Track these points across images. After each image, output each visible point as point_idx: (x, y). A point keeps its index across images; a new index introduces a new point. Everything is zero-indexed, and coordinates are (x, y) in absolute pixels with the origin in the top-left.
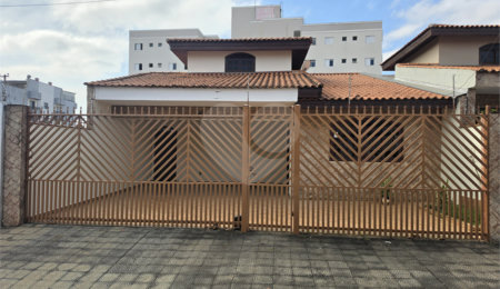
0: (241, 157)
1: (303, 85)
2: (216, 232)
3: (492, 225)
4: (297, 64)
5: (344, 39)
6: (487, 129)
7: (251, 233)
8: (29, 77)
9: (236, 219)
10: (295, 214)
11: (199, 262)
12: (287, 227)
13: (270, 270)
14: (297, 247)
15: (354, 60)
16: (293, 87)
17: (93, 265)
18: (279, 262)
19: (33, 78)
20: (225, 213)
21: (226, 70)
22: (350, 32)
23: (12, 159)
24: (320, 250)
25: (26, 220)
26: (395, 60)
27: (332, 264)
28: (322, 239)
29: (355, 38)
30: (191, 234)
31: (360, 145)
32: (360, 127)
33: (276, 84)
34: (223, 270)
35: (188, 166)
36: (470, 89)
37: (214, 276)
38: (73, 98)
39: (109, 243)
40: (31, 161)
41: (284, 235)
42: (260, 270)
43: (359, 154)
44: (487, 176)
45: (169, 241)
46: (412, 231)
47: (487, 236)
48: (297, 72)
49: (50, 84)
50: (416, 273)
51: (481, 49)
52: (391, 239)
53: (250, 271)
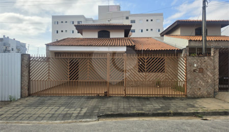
0: (106, 71)
1: (128, 45)
2: (98, 97)
3: (188, 92)
4: (126, 35)
5: (147, 20)
6: (186, 61)
7: (110, 97)
8: (4, 36)
9: (105, 93)
10: (125, 90)
11: (94, 105)
12: (122, 94)
13: (117, 106)
14: (126, 100)
15: (152, 30)
16: (124, 46)
17: (60, 107)
18: (120, 104)
19: (6, 37)
20: (101, 91)
21: (98, 37)
22: (150, 17)
23: (24, 73)
24: (133, 100)
25: (29, 95)
26: (164, 33)
27: (136, 104)
28: (133, 98)
29: (152, 20)
30: (90, 98)
31: (146, 67)
32: (146, 61)
33: (118, 44)
34: (102, 106)
35: (88, 75)
36: (187, 46)
37: (100, 108)
38: (25, 46)
39: (62, 101)
40: (31, 74)
41: (121, 97)
42: (114, 106)
43: (146, 70)
44: (186, 76)
45: (83, 100)
46: (163, 95)
47: (186, 95)
48: (126, 38)
49: (14, 39)
50: (161, 105)
51: (196, 30)
52: (156, 97)
53: (111, 106)
